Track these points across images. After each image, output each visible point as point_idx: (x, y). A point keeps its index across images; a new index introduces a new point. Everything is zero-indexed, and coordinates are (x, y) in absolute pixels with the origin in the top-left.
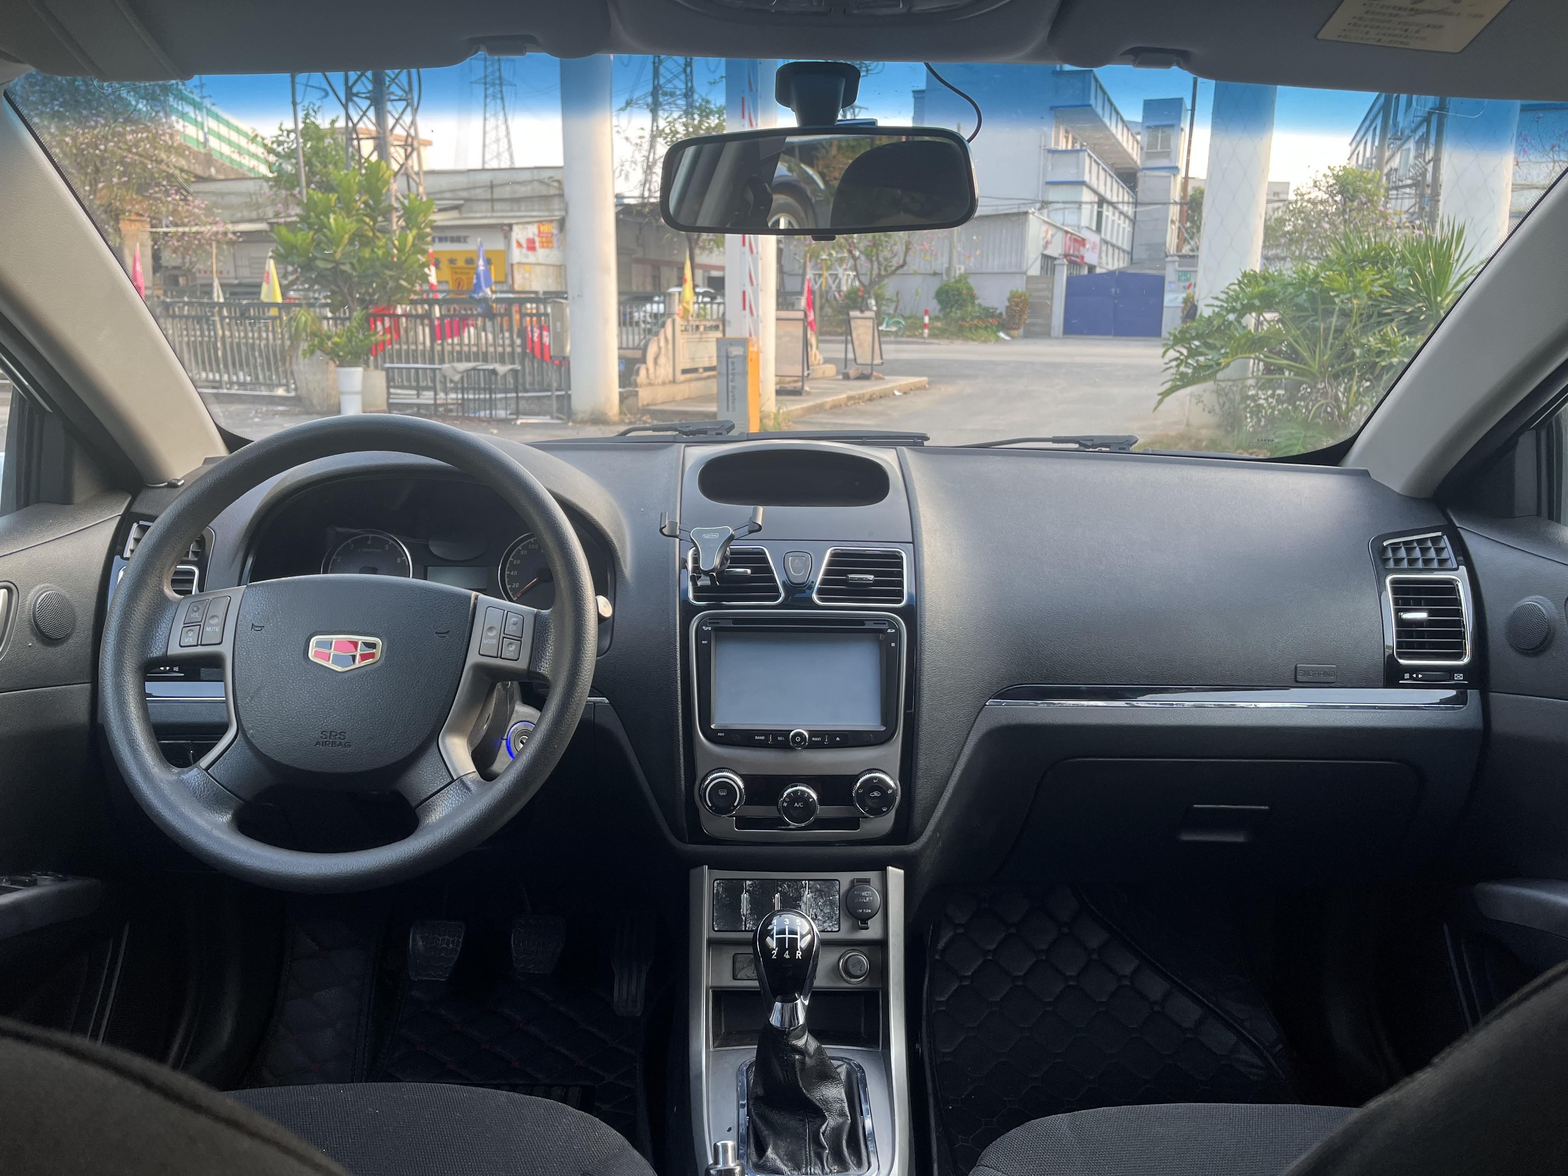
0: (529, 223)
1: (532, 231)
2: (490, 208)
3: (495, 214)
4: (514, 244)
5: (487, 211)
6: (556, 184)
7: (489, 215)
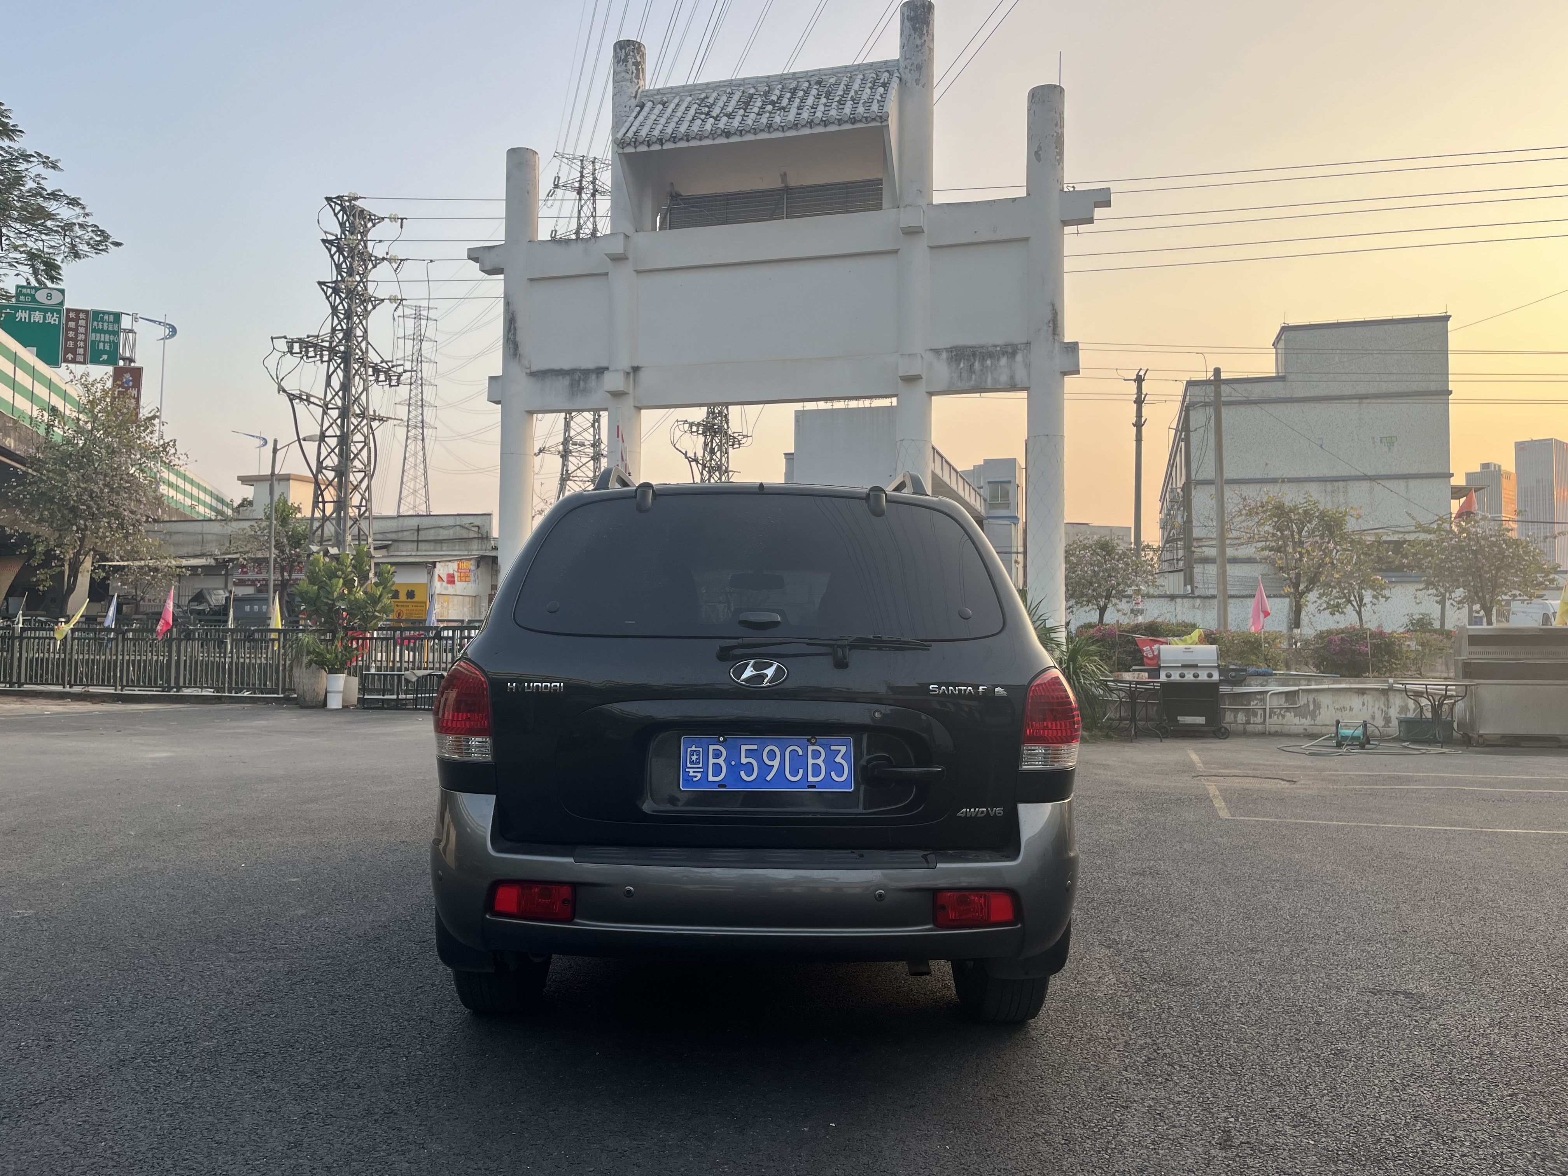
0: (450, 561)
1: (452, 567)
2: (415, 548)
3: (419, 553)
4: (436, 577)
5: (413, 551)
6: (476, 529)
7: (414, 553)
